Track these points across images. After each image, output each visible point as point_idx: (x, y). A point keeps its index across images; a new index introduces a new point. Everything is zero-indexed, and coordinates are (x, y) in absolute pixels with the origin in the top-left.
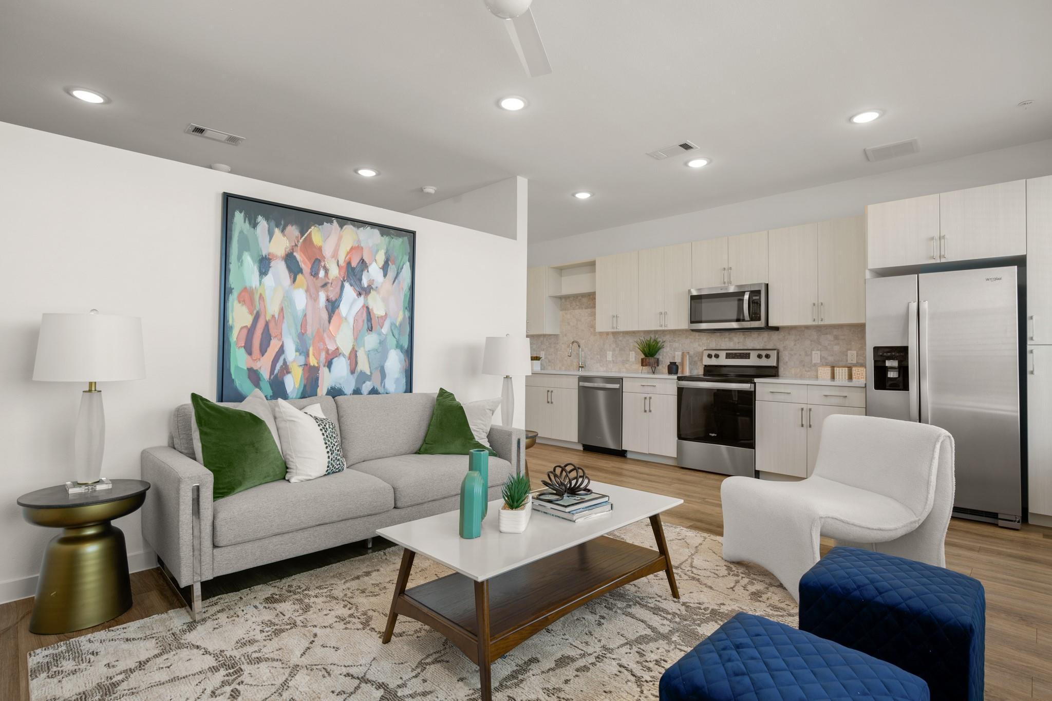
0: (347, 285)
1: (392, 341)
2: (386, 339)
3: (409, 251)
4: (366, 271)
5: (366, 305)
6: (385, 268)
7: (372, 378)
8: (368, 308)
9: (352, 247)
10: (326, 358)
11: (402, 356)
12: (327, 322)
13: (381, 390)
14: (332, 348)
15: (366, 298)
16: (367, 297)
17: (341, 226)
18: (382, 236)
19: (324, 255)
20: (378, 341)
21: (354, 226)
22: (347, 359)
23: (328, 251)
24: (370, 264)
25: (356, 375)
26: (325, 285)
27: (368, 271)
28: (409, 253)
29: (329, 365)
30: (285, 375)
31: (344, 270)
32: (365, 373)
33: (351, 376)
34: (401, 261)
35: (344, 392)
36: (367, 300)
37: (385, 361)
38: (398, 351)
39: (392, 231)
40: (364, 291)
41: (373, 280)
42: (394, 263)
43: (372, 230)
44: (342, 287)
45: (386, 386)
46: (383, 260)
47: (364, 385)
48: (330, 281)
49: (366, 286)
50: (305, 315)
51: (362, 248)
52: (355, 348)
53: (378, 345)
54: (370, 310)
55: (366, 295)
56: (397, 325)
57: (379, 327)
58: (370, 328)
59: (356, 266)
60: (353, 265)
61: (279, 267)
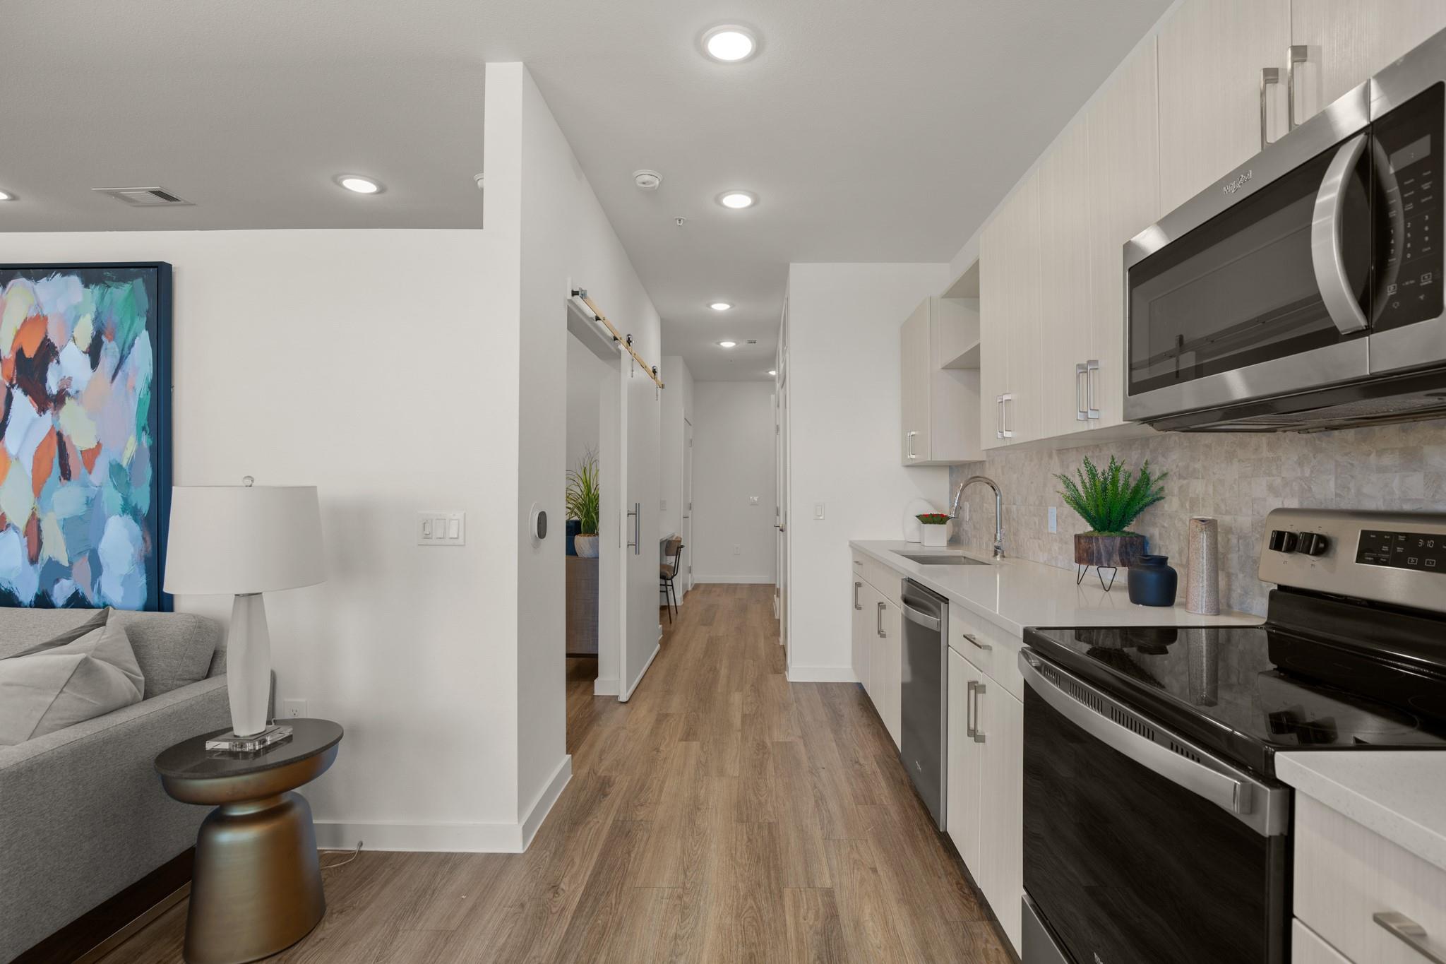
0: (17, 393)
1: (112, 498)
2: (99, 494)
3: (146, 306)
4: (55, 361)
5: (57, 429)
6: (94, 352)
7: (74, 571)
8: (60, 435)
9: (25, 321)
11: (136, 529)
13: (92, 598)
15: (56, 415)
16: (57, 413)
18: (87, 286)
20: (84, 500)
21: (29, 278)
22: (22, 535)
24: (63, 347)
25: (39, 566)
27: (58, 363)
28: (148, 312)
31: (12, 367)
32: (57, 563)
33: (31, 569)
34: (129, 330)
35: (17, 598)
36: (58, 418)
37: (100, 539)
38: (128, 519)
39: (107, 273)
40: (46, 401)
41: (70, 378)
42: (112, 338)
43: (65, 278)
44: (9, 399)
45: (104, 589)
46: (90, 335)
47: (56, 587)
49: (55, 392)
51: (46, 319)
52: (37, 512)
53: (85, 508)
54: (65, 438)
55: (55, 410)
56: (125, 463)
57: (84, 470)
58: (66, 474)
59: (35, 356)
60: (30, 353)
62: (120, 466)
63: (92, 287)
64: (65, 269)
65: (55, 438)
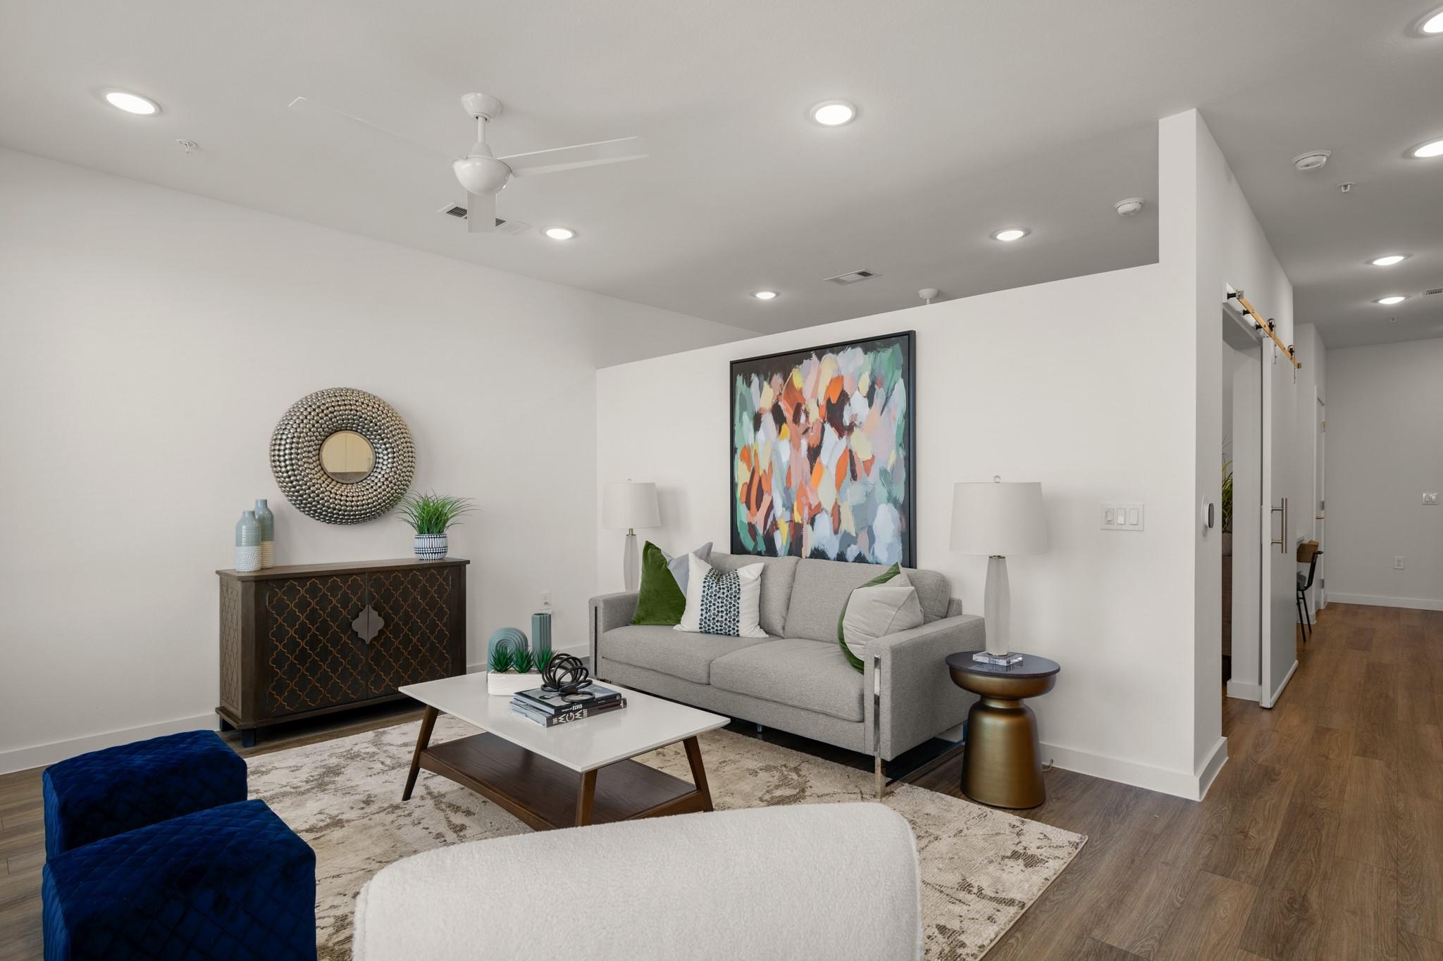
0: (827, 426)
1: (882, 492)
2: (874, 490)
3: (901, 361)
4: (848, 404)
5: (849, 448)
6: (870, 396)
7: (859, 540)
8: (851, 451)
9: (831, 380)
10: (809, 514)
11: (896, 513)
12: (809, 473)
13: (869, 558)
14: (814, 504)
15: (848, 438)
16: (850, 437)
17: (820, 358)
18: (866, 353)
19: (804, 397)
20: (865, 493)
21: (833, 353)
22: (830, 515)
23: (807, 394)
24: (852, 395)
25: (839, 535)
26: (806, 431)
27: (850, 405)
28: (903, 365)
29: (812, 521)
30: (774, 531)
31: (824, 410)
32: (849, 534)
33: (835, 537)
34: (892, 379)
35: (827, 555)
36: (850, 441)
37: (874, 519)
38: (891, 506)
39: (878, 343)
40: (844, 430)
41: (856, 415)
42: (881, 385)
43: (854, 350)
44: (823, 430)
45: (876, 553)
46: (868, 385)
47: (849, 549)
48: (811, 426)
49: (848, 424)
50: (789, 468)
51: (842, 377)
52: (838, 502)
53: (865, 499)
54: (854, 454)
55: (848, 435)
56: (889, 469)
57: (864, 474)
58: (854, 477)
59: (837, 403)
60: (834, 401)
61: (768, 420)
62: (886, 471)
63: (869, 353)
64: (853, 344)
65: (848, 453)
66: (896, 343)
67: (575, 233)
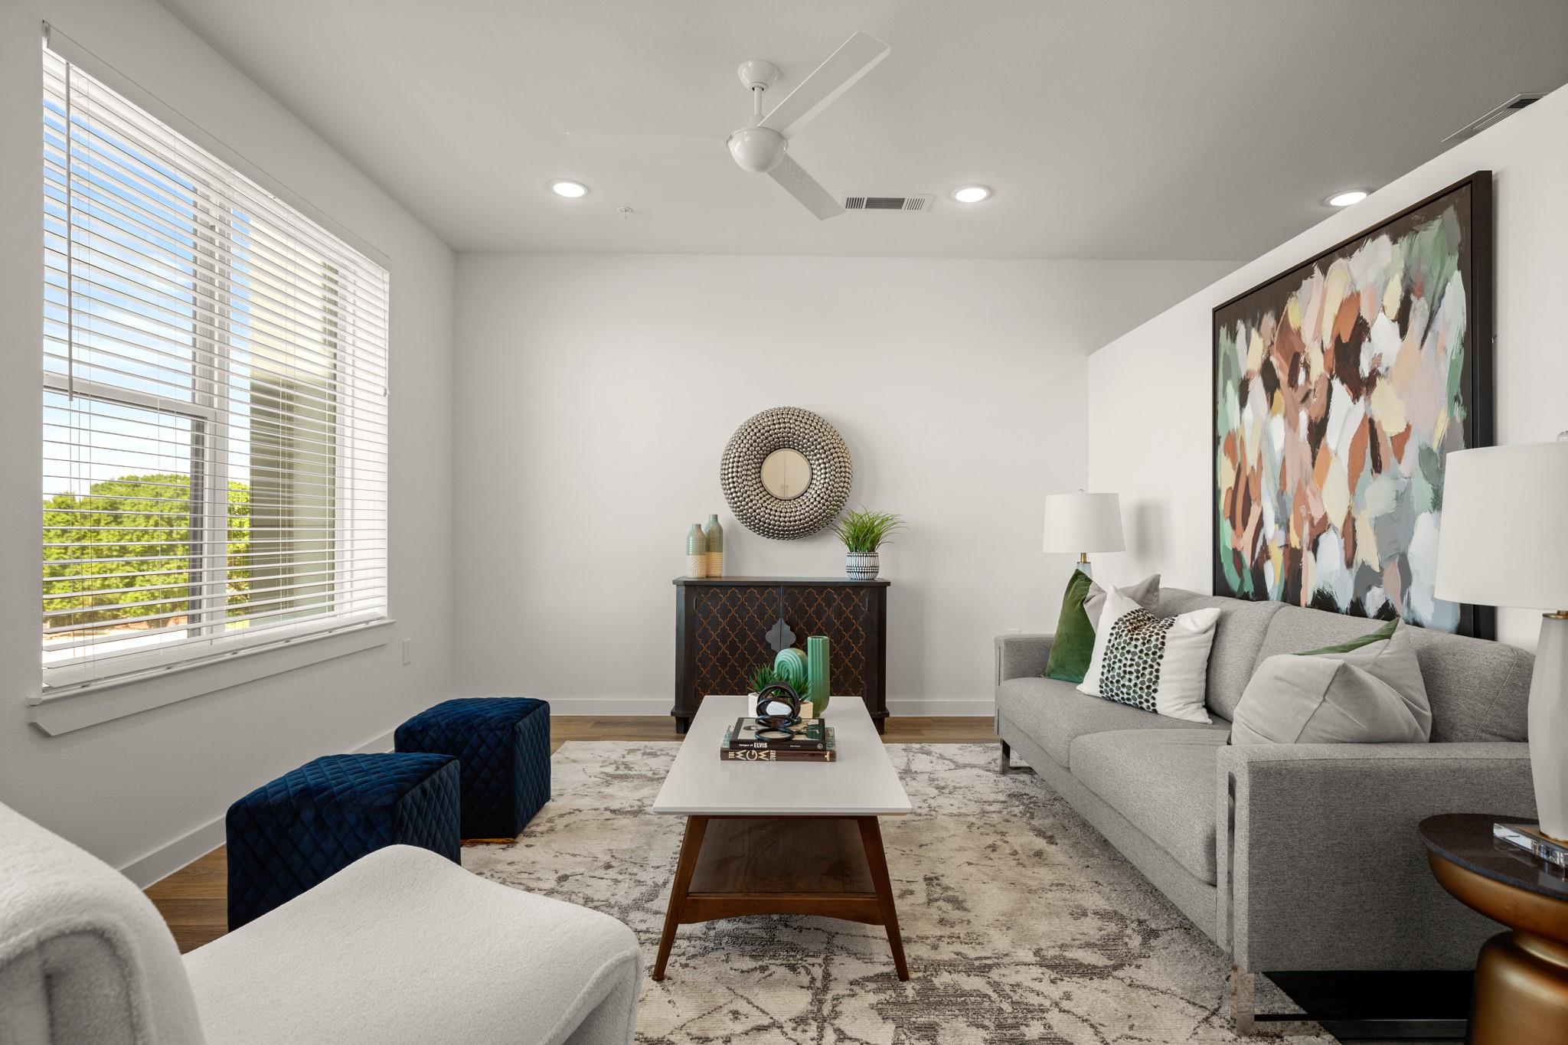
0: (1336, 383)
1: (1422, 491)
2: (1409, 487)
3: (1458, 238)
4: (1367, 339)
5: (1369, 417)
6: (1403, 319)
7: (1385, 578)
8: (1371, 422)
9: (1342, 303)
10: (1311, 534)
12: (1310, 465)
13: (1402, 610)
14: (1317, 516)
15: (1368, 400)
16: (1369, 398)
17: (1325, 272)
18: (1395, 242)
19: (1304, 342)
20: (1394, 495)
21: (1344, 256)
22: (1340, 536)
23: (1307, 337)
24: (1373, 321)
25: (1355, 569)
26: (1306, 396)
27: (1370, 340)
28: (1460, 245)
29: (1314, 546)
30: (1264, 562)
31: (1331, 355)
32: (1369, 567)
33: (1347, 572)
34: (1439, 278)
36: (1370, 403)
37: (1410, 541)
39: (1415, 216)
40: (1361, 386)
41: (1380, 355)
42: (1421, 294)
43: (1376, 242)
44: (1330, 390)
45: (1413, 602)
46: (1399, 298)
47: (1369, 594)
48: (1312, 387)
49: (1367, 375)
50: (1284, 461)
51: (1358, 294)
52: (1352, 511)
53: (1394, 504)
54: (1376, 426)
55: (1367, 395)
56: (1435, 447)
57: (1393, 460)
58: (1377, 467)
59: (1350, 340)
60: (1345, 339)
61: (1257, 387)
62: (1430, 450)
63: (1400, 240)
64: (1373, 232)
65: (1367, 425)
66: (1445, 207)
67: (991, 191)
